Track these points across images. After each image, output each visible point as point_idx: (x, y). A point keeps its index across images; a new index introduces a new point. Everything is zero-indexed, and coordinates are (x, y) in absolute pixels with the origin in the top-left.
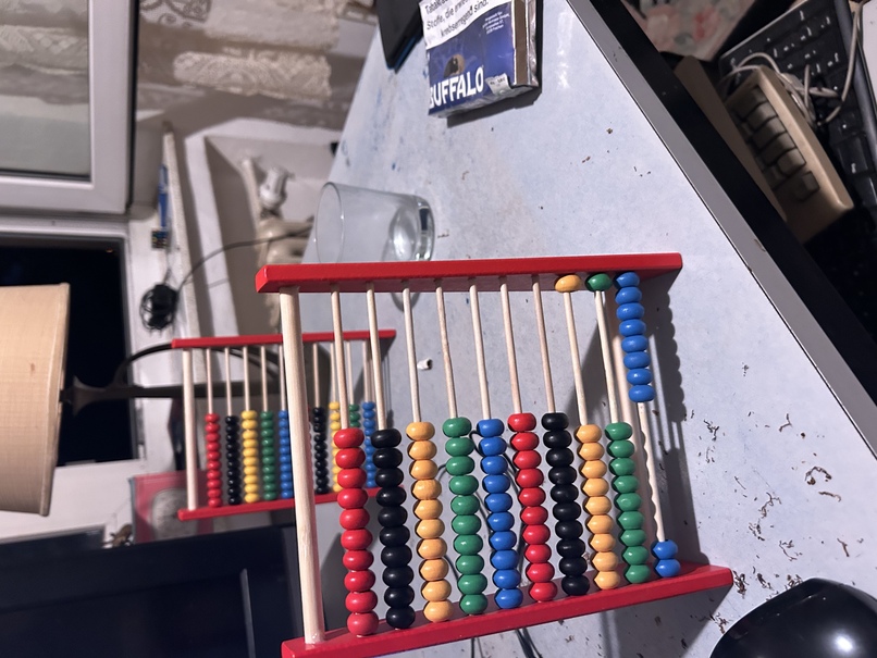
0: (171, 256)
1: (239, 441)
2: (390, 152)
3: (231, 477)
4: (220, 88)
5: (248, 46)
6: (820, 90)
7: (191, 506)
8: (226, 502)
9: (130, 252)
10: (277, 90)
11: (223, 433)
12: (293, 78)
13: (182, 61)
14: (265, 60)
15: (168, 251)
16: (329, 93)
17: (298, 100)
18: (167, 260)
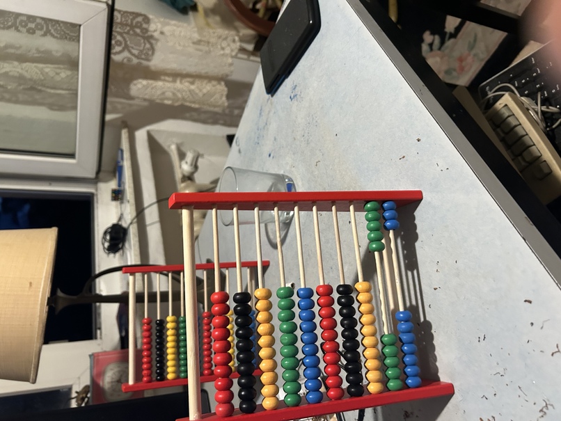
0: (123, 206)
1: (164, 337)
2: (267, 146)
3: (158, 362)
4: (158, 101)
5: (176, 75)
6: (548, 108)
7: (131, 382)
8: (154, 379)
9: (97, 202)
10: (194, 102)
11: (154, 331)
12: (204, 95)
13: (135, 85)
14: (187, 84)
15: (122, 203)
16: (226, 104)
17: (206, 108)
18: (121, 208)
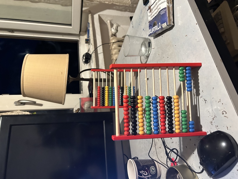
0: (89, 45)
1: (104, 93)
2: (143, 26)
3: (102, 100)
4: (103, 2)
7: (94, 106)
8: (101, 105)
9: (80, 44)
10: (117, 2)
11: (101, 91)
16: (130, 3)
18: (89, 46)
